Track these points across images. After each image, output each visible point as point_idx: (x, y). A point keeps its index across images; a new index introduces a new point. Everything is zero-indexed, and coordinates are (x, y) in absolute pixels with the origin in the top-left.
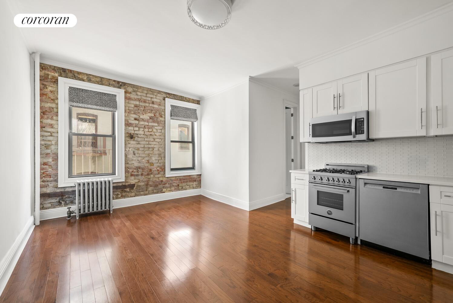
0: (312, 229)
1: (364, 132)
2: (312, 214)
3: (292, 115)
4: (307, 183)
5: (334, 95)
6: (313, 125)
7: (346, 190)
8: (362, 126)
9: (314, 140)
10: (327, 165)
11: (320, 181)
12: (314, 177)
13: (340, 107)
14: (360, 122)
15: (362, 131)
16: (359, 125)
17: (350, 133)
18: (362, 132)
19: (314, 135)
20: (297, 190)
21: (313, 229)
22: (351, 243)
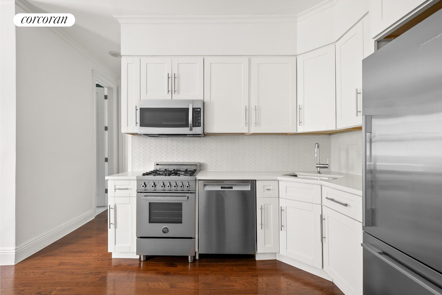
0: (140, 258)
1: (200, 125)
2: (141, 238)
3: (106, 97)
4: (135, 193)
5: (168, 73)
6: (141, 109)
7: (185, 196)
8: (198, 117)
9: (142, 131)
10: (157, 164)
11: (153, 188)
12: (145, 183)
13: (175, 91)
14: (197, 113)
15: (198, 123)
16: (196, 115)
17: (187, 125)
18: (198, 125)
19: (143, 124)
20: (118, 206)
21: (142, 259)
22: (190, 262)
